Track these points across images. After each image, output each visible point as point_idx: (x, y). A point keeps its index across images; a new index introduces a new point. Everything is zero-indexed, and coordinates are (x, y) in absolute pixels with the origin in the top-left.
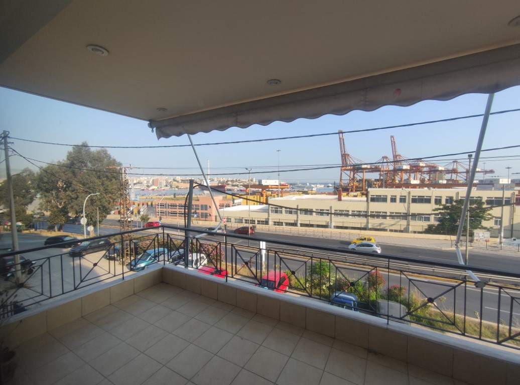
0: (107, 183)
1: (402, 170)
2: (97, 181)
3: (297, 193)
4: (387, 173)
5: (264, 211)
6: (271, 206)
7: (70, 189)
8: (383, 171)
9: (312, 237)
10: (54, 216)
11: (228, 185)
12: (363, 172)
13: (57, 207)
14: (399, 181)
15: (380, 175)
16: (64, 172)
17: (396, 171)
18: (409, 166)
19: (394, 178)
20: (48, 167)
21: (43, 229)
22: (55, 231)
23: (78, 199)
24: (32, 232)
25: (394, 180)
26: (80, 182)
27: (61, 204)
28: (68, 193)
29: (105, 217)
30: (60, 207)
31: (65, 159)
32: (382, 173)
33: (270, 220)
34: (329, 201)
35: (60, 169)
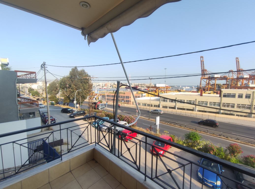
0: (85, 85)
1: (243, 78)
2: (81, 84)
3: (175, 91)
4: (232, 80)
5: (157, 100)
6: (161, 98)
7: (71, 88)
8: (229, 79)
9: (184, 115)
10: (65, 99)
11: (139, 86)
12: (215, 80)
13: (67, 96)
14: (240, 85)
15: (227, 81)
16: (69, 80)
17: (238, 79)
18: (249, 76)
19: (237, 83)
20: (63, 78)
21: (62, 104)
22: (65, 105)
23: (74, 92)
24: (58, 106)
25: (237, 84)
26: (74, 85)
27: (68, 94)
28: (70, 89)
29: (84, 100)
30: (68, 95)
31: (69, 75)
32: (228, 80)
33: (160, 105)
34: (194, 96)
35: (67, 79)
